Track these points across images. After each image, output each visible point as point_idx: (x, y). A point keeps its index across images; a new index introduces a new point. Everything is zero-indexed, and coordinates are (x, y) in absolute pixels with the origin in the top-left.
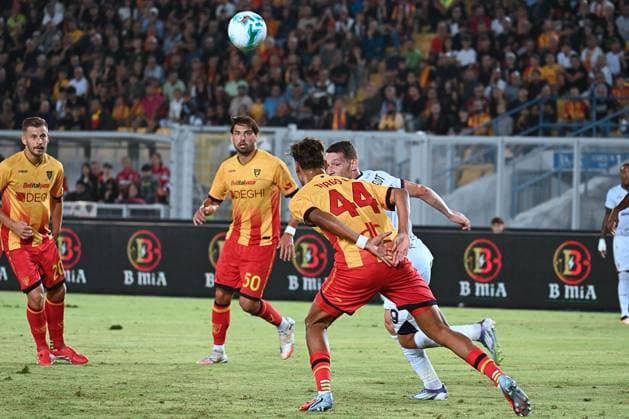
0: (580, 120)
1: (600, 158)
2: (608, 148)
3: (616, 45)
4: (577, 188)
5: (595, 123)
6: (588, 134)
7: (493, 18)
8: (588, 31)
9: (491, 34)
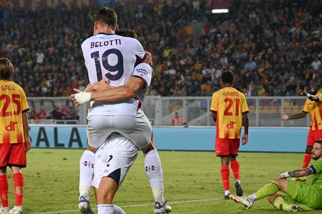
3: (220, 68)
4: (208, 113)
7: (180, 59)
9: (180, 64)
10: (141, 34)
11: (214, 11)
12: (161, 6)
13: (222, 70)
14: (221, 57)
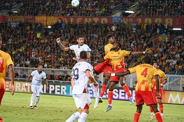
0: (169, 72)
1: (172, 78)
2: (174, 76)
3: (175, 59)
4: (168, 83)
5: (171, 72)
6: (170, 74)
7: (154, 54)
8: (171, 57)
9: (154, 56)
10: (134, 40)
11: (174, 29)
12: (145, 25)
13: (177, 60)
14: (176, 54)
